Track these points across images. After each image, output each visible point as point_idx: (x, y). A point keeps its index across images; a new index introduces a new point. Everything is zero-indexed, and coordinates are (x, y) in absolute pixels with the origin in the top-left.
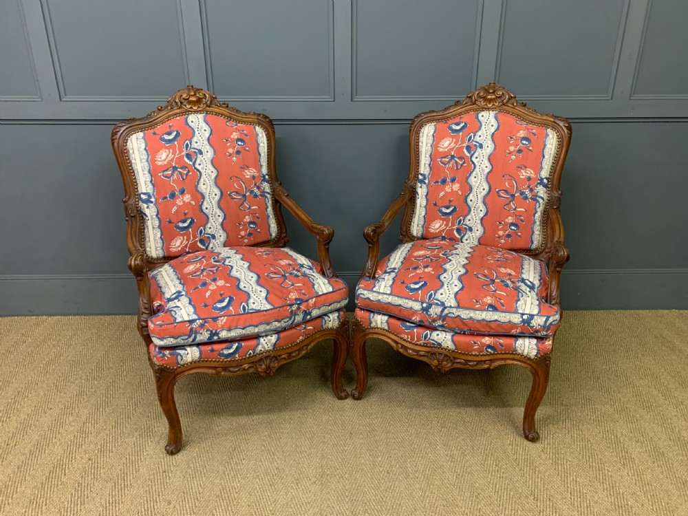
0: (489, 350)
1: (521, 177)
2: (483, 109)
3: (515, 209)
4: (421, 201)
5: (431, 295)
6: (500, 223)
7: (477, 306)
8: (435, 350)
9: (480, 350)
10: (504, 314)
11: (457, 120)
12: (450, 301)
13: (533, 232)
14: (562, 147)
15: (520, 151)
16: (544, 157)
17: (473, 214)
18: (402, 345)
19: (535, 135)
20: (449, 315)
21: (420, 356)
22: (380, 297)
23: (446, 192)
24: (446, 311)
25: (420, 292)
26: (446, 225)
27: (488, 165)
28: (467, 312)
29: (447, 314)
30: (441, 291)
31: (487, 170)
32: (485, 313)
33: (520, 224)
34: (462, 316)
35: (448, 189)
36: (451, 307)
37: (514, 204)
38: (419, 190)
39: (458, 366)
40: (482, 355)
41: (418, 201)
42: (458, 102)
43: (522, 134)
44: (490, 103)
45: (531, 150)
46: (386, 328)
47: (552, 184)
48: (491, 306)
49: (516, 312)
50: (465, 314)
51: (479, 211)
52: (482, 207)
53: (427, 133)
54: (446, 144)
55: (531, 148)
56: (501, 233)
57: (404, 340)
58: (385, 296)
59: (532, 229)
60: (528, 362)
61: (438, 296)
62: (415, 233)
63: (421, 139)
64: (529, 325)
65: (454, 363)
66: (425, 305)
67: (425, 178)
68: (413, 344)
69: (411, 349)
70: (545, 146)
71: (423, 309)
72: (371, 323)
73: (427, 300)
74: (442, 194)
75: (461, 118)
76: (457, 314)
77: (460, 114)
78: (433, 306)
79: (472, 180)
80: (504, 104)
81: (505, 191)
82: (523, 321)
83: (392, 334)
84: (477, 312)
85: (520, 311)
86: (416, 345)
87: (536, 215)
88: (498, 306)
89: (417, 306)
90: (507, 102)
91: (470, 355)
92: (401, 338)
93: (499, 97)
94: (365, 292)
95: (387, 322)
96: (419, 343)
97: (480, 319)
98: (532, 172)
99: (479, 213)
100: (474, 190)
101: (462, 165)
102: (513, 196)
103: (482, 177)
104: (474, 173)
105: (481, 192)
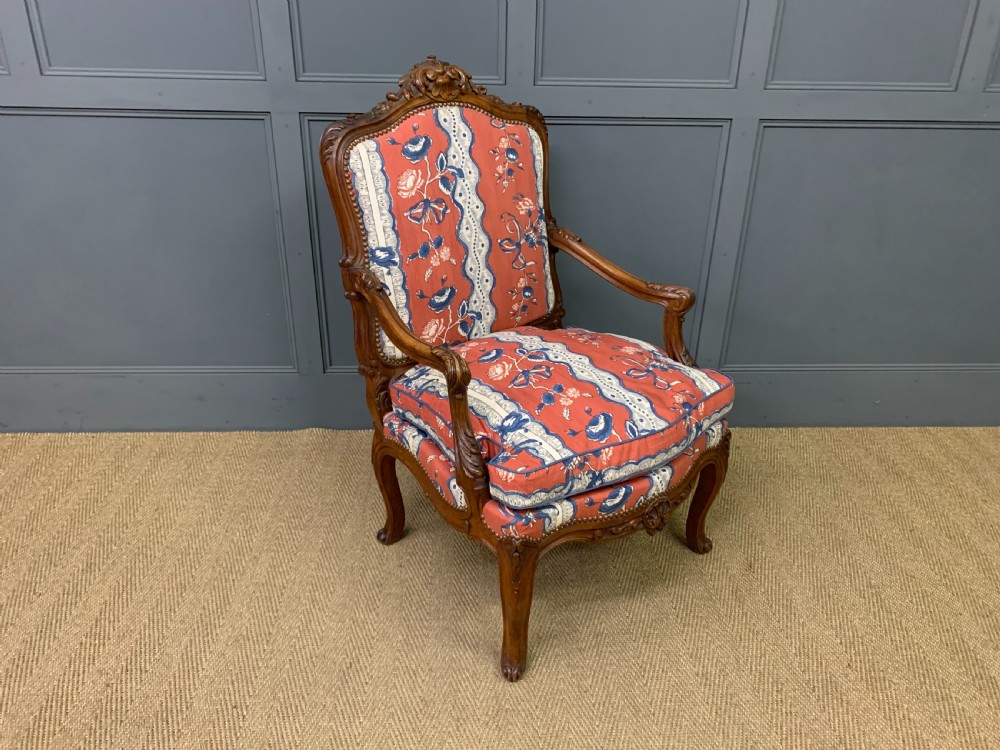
1: (522, 213)
6: (512, 292)
13: (547, 292)
17: (479, 290)
23: (434, 268)
26: (446, 325)
27: (479, 203)
31: (480, 212)
35: (435, 262)
37: (522, 257)
38: (388, 281)
43: (504, 143)
51: (485, 283)
52: (487, 274)
67: (392, 254)
79: (464, 235)
81: (509, 239)
99: (485, 286)
100: (471, 250)
101: (444, 213)
102: (518, 245)
103: (476, 227)
104: (464, 221)
105: (480, 251)
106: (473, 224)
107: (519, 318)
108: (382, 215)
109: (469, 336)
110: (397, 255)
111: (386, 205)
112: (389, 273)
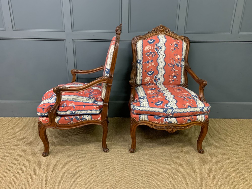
0: (189, 121)
1: (176, 58)
2: (159, 34)
3: (175, 70)
4: (140, 71)
5: (166, 105)
6: (170, 76)
7: (185, 107)
8: (169, 125)
9: (186, 122)
10: (194, 108)
11: (151, 38)
12: (174, 107)
13: (182, 78)
14: (188, 47)
15: (175, 49)
16: (183, 51)
17: (160, 74)
18: (154, 125)
19: (179, 43)
20: (175, 112)
21: (164, 128)
22: (145, 109)
23: (149, 66)
24: (174, 111)
25: (161, 105)
26: (150, 79)
27: (164, 55)
28: (182, 110)
29: (174, 112)
30: (170, 103)
31: (164, 57)
32: (188, 109)
33: (177, 75)
34: (180, 112)
35: (150, 65)
36: (175, 109)
37: (174, 69)
38: (139, 66)
39: (178, 129)
40: (186, 124)
41: (139, 71)
42: (149, 32)
43: (175, 43)
44: (162, 32)
45: (178, 49)
46: (147, 120)
47: (186, 60)
48: (189, 106)
49: (197, 107)
50: (181, 111)
51: (162, 72)
52: (163, 70)
53: (139, 44)
54: (148, 48)
55: (178, 48)
56: (171, 80)
57: (155, 123)
58: (147, 108)
59: (181, 77)
60: (201, 123)
61: (169, 105)
62: (138, 83)
63: (137, 46)
64: (202, 111)
65: (177, 128)
66: (164, 110)
67: (141, 61)
68: (159, 124)
69: (158, 126)
70: (183, 47)
71: (164, 111)
72: (140, 119)
73: (165, 107)
74: (148, 67)
75: (152, 38)
76: (178, 111)
77: (151, 37)
78: (168, 109)
79: (159, 61)
80: (167, 33)
81: (171, 64)
82: (201, 110)
83: (150, 122)
84: (185, 109)
85: (199, 106)
86: (161, 124)
87: (182, 72)
88: (192, 106)
89: (161, 110)
90: (168, 32)
91: (182, 124)
92: (154, 123)
93: (165, 30)
94: (138, 107)
95: (147, 117)
96: (162, 123)
97: (186, 112)
98: (180, 56)
99: (162, 73)
100: (160, 64)
101: (154, 55)
102: (174, 65)
103: (162, 60)
104: (159, 58)
105: (162, 65)
106: (161, 59)
107: (171, 83)
108: (140, 53)
109: (156, 83)
110: (141, 62)
111: (141, 51)
112: (139, 65)
